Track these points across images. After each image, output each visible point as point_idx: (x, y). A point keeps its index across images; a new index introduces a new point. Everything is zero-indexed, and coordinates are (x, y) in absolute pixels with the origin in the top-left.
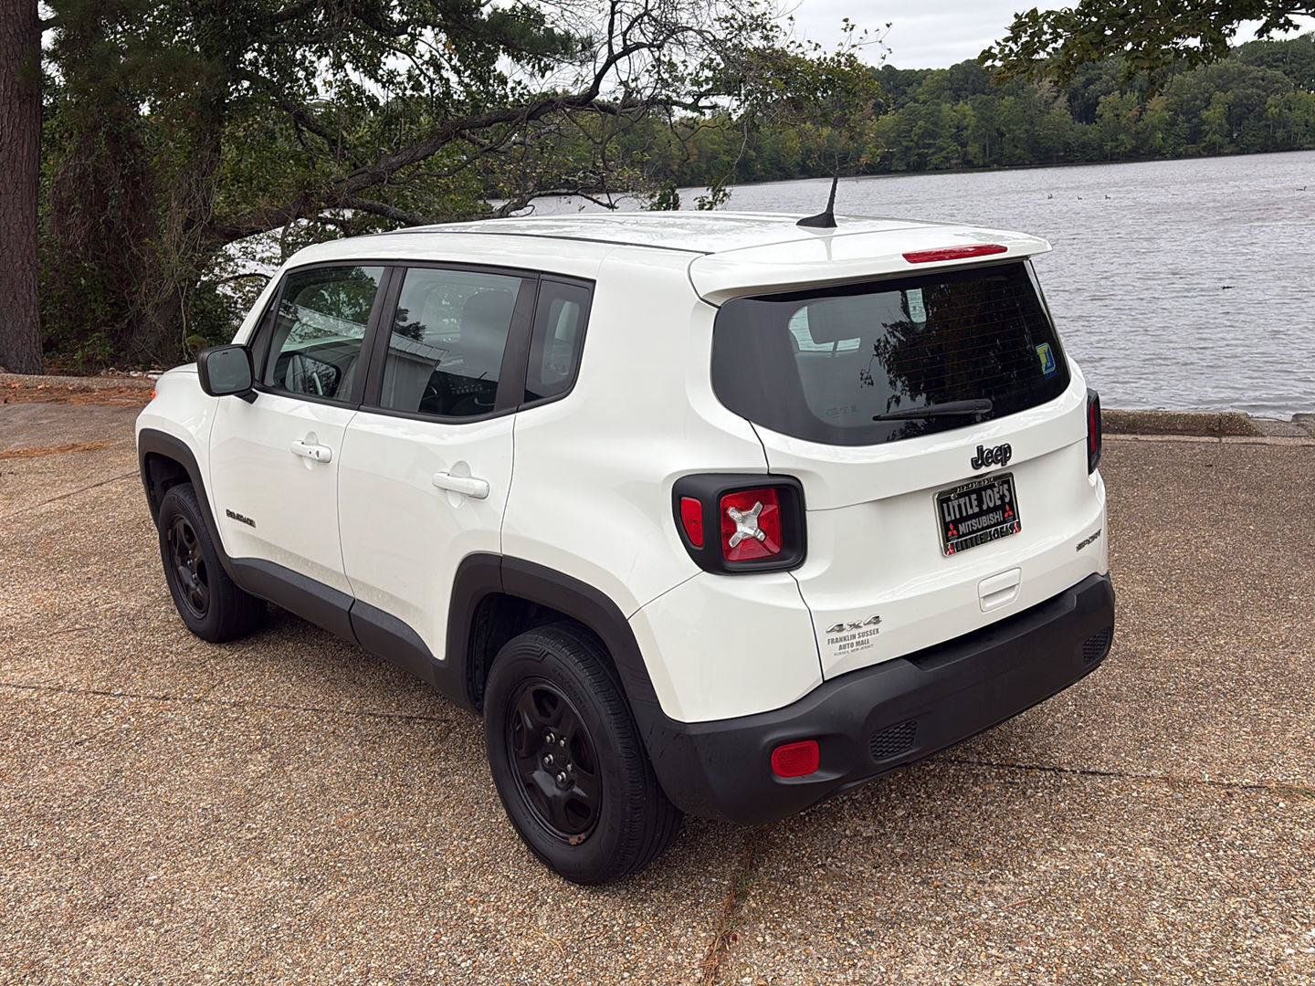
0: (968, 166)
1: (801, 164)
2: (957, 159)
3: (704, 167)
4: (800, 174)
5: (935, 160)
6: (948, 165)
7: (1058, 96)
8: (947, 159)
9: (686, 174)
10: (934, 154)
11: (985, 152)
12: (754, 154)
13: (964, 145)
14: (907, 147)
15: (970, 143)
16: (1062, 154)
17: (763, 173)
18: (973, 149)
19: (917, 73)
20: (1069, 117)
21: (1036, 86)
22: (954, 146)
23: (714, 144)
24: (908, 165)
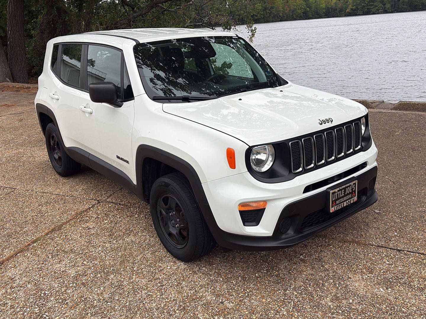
0: (386, 12)
1: (325, 12)
2: (382, 9)
3: (291, 14)
4: (325, 16)
5: (373, 10)
6: (378, 12)
8: (378, 10)
9: (284, 17)
10: (374, 8)
12: (309, 9)
13: (384, 5)
14: (363, 6)
15: (387, 4)
17: (312, 16)
18: (388, 6)
22: (381, 5)
23: (295, 6)
24: (363, 12)
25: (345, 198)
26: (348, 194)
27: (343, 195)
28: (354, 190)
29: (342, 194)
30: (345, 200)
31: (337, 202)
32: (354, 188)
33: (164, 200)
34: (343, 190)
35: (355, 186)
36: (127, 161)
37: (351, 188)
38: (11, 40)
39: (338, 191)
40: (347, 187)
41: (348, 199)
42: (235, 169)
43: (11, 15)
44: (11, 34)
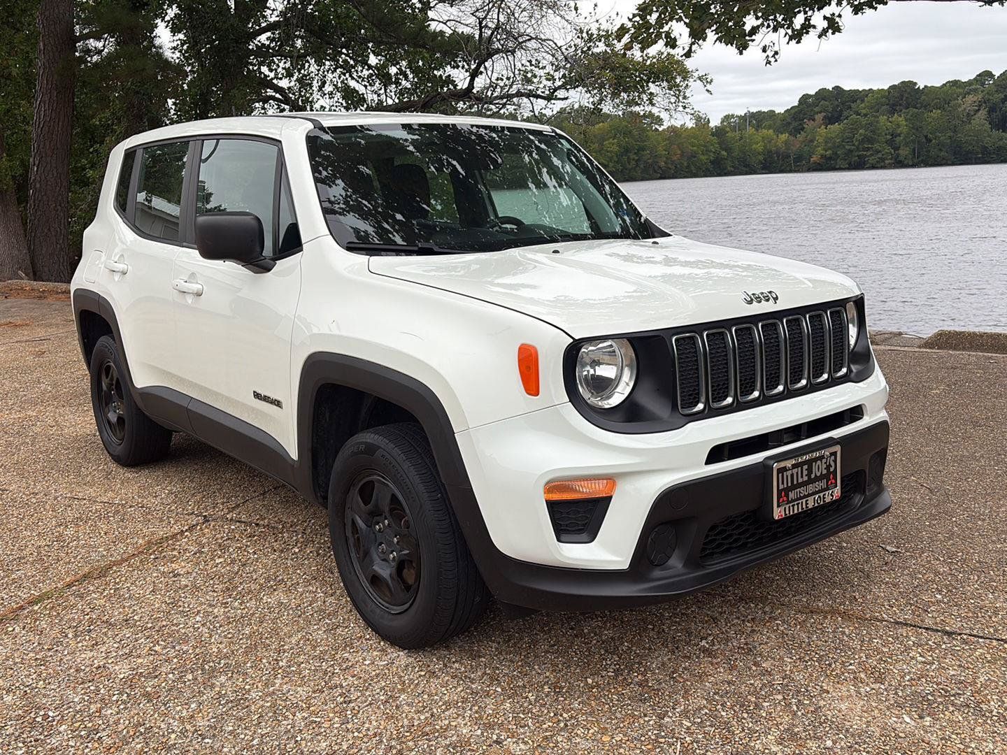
0: (900, 164)
1: (764, 162)
2: (891, 159)
3: (685, 164)
4: (762, 170)
5: (872, 160)
6: (882, 164)
7: (979, 110)
8: (883, 160)
9: (670, 169)
10: (872, 155)
11: (914, 154)
12: (725, 154)
13: (896, 149)
14: (849, 150)
15: (902, 148)
16: (980, 156)
17: (733, 169)
18: (904, 152)
19: (861, 92)
20: (988, 126)
21: (960, 101)
22: (888, 149)
24: (850, 164)
25: (811, 488)
26: (817, 479)
27: (806, 478)
28: (832, 469)
29: (802, 477)
30: (810, 492)
31: (792, 495)
32: (832, 464)
33: (361, 492)
34: (805, 467)
35: (835, 461)
36: (278, 402)
37: (826, 463)
38: (38, 186)
39: (794, 466)
40: (816, 460)
41: (817, 490)
42: (538, 395)
43: (41, 131)
44: (39, 173)
